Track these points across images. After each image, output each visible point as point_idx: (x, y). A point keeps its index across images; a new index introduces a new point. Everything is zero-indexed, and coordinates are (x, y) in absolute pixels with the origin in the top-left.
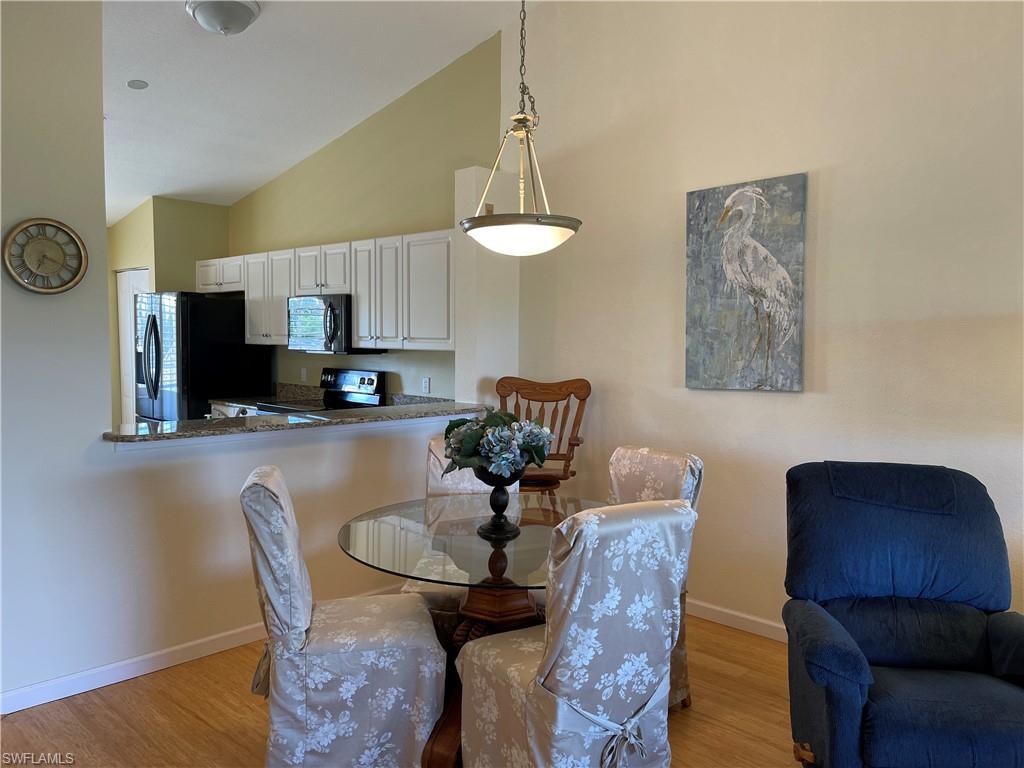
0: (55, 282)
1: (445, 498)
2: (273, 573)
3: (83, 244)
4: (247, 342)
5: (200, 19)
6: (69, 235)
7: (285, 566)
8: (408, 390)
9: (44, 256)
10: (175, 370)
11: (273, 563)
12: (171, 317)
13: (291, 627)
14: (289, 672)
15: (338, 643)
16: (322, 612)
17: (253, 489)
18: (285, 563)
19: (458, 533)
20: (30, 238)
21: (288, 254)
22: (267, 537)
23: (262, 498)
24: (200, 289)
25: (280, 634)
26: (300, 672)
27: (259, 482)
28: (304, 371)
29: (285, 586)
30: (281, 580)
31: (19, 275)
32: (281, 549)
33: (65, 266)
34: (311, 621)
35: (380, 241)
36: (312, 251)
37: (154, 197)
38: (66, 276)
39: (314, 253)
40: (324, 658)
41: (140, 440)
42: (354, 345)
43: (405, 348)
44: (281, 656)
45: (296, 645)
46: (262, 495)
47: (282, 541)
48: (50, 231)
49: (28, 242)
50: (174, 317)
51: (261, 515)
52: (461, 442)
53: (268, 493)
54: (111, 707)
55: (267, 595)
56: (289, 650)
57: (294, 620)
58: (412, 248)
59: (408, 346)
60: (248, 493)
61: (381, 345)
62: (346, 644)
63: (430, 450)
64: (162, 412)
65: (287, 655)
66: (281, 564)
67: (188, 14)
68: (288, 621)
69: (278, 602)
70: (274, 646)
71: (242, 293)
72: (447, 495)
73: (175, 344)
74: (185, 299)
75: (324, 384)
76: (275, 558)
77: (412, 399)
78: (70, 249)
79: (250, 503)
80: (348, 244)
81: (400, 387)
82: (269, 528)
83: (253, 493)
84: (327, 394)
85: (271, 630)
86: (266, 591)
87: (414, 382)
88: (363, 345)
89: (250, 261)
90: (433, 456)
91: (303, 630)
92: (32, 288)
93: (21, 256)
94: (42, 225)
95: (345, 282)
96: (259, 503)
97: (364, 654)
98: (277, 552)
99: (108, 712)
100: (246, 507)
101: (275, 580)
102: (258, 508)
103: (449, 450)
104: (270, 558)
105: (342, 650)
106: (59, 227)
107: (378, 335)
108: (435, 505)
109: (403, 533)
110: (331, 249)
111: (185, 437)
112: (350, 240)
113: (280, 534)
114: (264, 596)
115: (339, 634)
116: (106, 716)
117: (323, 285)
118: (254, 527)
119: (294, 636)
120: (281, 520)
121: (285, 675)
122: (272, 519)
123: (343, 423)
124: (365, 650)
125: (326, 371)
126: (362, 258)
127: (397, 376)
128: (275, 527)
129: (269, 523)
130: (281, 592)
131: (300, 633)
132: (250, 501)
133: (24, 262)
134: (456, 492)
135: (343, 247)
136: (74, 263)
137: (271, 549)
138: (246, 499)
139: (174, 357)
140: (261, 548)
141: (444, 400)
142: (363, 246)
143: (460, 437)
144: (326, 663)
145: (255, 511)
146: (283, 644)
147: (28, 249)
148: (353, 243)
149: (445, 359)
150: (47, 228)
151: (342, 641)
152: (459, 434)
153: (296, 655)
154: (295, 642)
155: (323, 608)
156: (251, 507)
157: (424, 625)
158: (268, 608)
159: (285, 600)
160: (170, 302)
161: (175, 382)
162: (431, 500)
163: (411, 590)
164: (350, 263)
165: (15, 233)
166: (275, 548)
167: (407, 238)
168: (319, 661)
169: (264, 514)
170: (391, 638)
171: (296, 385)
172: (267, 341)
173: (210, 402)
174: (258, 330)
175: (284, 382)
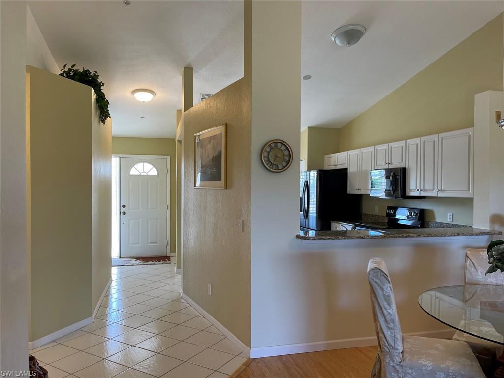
0: (280, 167)
1: (478, 286)
2: (385, 317)
3: (291, 150)
4: (348, 193)
5: (338, 42)
6: (286, 146)
7: (391, 314)
8: (439, 219)
9: (277, 156)
10: (315, 206)
11: (385, 311)
12: (313, 181)
13: (394, 349)
14: (393, 374)
15: (421, 363)
16: (408, 342)
17: (375, 271)
18: (391, 313)
19: (486, 308)
20: (271, 148)
21: (371, 149)
22: (382, 297)
23: (379, 276)
24: (326, 168)
25: (388, 351)
26: (399, 375)
27: (377, 267)
28: (376, 208)
29: (392, 325)
30: (389, 321)
31: (267, 164)
32: (389, 304)
33: (284, 160)
34: (403, 347)
35: (424, 138)
36: (385, 146)
37: (308, 128)
38: (284, 164)
39: (386, 147)
40: (413, 370)
41: (312, 239)
42: (407, 194)
43: (439, 196)
44: (389, 363)
45: (398, 359)
46: (379, 274)
47: (390, 300)
48: (279, 145)
49: (270, 151)
50: (316, 181)
51: (378, 285)
52: (500, 254)
53: (382, 273)
54: (298, 366)
55: (381, 328)
56: (393, 361)
57: (396, 345)
58: (444, 140)
59: (440, 195)
60: (372, 272)
61: (423, 194)
62: (426, 365)
63: (467, 256)
64: (309, 225)
65: (392, 364)
66: (389, 313)
67: (332, 40)
68: (393, 345)
69: (388, 333)
70: (384, 357)
71: (347, 169)
72: (479, 284)
73: (315, 194)
74: (321, 173)
75: (388, 214)
76: (386, 309)
77: (441, 225)
78: (286, 153)
79: (373, 278)
80: (404, 141)
81: (434, 218)
82: (383, 292)
83: (375, 272)
84: (389, 220)
85: (383, 348)
86: (380, 325)
87: (442, 215)
88: (412, 194)
89: (351, 153)
90: (468, 261)
91: (401, 351)
92: (272, 170)
93: (268, 157)
94: (276, 142)
95: (402, 161)
96: (378, 278)
97: (437, 373)
98: (387, 306)
99: (297, 368)
100: (370, 279)
101: (386, 321)
102: (377, 281)
103: (492, 259)
104: (383, 309)
105: (424, 368)
106: (283, 143)
107: (422, 189)
108: (470, 290)
109: (437, 300)
110: (394, 145)
111: (332, 239)
112: (406, 139)
113: (389, 296)
114: (379, 328)
115: (422, 358)
116: (296, 370)
117: (389, 164)
118: (375, 291)
119: (396, 354)
120: (389, 289)
121: (391, 374)
122: (385, 288)
123: (409, 237)
124: (438, 372)
125: (389, 208)
126: (413, 149)
127: (432, 212)
128: (386, 292)
129: (383, 289)
130: (389, 328)
131: (399, 353)
132: (373, 276)
133: (269, 159)
134: (485, 283)
135: (402, 143)
136: (287, 159)
137: (384, 304)
138: (371, 275)
139: (315, 199)
140: (379, 303)
141: (463, 226)
142: (413, 142)
143: (500, 251)
144: (414, 373)
145: (376, 282)
146: (390, 357)
147: (271, 153)
148: (407, 141)
149: (466, 203)
150: (278, 144)
151: (423, 363)
152: (499, 249)
153: (397, 365)
154: (397, 358)
155: (408, 340)
156: (373, 279)
157: (474, 363)
158: (381, 335)
159: (391, 333)
160: (314, 175)
161: (315, 211)
162: (467, 286)
163: (459, 339)
164: (405, 151)
165: (266, 147)
166: (386, 303)
167: (441, 135)
168: (410, 371)
169: (381, 285)
170: (453, 367)
171: (372, 215)
172: (359, 193)
173: (331, 221)
174: (354, 187)
175: (366, 213)
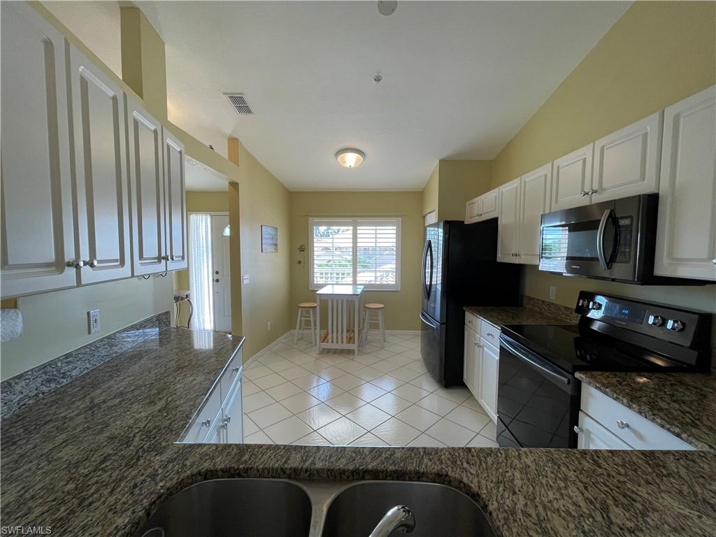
4: (498, 260)
21: (545, 170)
24: (468, 221)
28: (552, 290)
37: (440, 160)
71: (497, 219)
88: (687, 273)
89: (504, 190)
95: (644, 177)
117: (594, 191)
171: (543, 301)
172: (516, 261)
173: (464, 308)
174: (509, 251)
175: (532, 296)
